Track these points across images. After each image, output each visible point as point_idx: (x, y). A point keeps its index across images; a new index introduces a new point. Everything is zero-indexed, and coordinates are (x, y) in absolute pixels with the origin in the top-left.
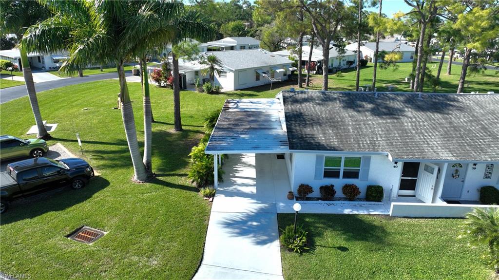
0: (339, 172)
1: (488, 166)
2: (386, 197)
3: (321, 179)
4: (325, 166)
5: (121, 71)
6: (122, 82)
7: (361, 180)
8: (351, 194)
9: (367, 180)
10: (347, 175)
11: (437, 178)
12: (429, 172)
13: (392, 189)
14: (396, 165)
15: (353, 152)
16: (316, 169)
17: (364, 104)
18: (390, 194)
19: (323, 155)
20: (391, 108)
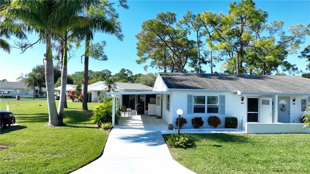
0: (204, 108)
1: (303, 102)
2: (239, 127)
3: (192, 114)
4: (194, 103)
5: (48, 37)
6: (49, 45)
7: (220, 114)
8: (215, 121)
9: (225, 114)
10: (210, 110)
11: (272, 109)
12: (266, 104)
13: (243, 120)
14: (242, 102)
15: (213, 90)
16: (188, 106)
17: (213, 77)
18: (242, 125)
19: (192, 95)
20: (230, 78)
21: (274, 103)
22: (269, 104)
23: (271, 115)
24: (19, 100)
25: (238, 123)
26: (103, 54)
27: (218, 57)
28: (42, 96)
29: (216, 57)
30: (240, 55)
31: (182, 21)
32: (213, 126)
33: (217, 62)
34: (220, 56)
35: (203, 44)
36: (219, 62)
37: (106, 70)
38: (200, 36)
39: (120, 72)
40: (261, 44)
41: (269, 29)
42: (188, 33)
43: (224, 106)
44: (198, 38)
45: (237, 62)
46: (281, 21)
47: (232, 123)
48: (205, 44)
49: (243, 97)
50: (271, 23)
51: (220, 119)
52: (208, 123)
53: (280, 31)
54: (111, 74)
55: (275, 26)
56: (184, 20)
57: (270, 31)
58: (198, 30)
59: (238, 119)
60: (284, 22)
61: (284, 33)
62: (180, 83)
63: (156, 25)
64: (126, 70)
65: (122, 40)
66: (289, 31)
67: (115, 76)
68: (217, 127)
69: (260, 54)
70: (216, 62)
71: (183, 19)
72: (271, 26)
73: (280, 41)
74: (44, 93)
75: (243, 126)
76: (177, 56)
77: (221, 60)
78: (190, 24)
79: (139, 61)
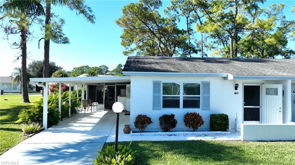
0: (179, 100)
2: (231, 129)
4: (163, 94)
7: (202, 109)
8: (194, 121)
9: (209, 110)
10: (188, 104)
11: (283, 102)
12: (272, 95)
13: (237, 118)
14: (236, 91)
15: (190, 74)
16: (154, 97)
17: (197, 60)
18: (236, 125)
19: (161, 81)
20: (220, 61)
21: (284, 93)
22: (277, 94)
23: (281, 110)
24: (3, 94)
25: (230, 123)
26: (64, 36)
27: (210, 44)
28: (31, 91)
29: (208, 45)
30: (235, 42)
31: (170, 7)
32: (191, 127)
33: (209, 50)
34: (212, 43)
35: (194, 32)
36: (210, 50)
37: (104, 65)
38: (190, 23)
39: (117, 67)
40: (260, 24)
41: (267, 13)
42: (177, 20)
43: (209, 98)
44: (188, 26)
45: (231, 49)
46: (281, 3)
47: (220, 123)
48: (196, 32)
49: (237, 84)
50: (270, 7)
51: (202, 118)
52: (183, 123)
53: (280, 15)
54: (108, 70)
55: (274, 10)
56: (172, 6)
57: (269, 15)
58: (188, 16)
59: (229, 118)
60: (285, 4)
61: (284, 17)
62: (147, 66)
63: (137, 7)
64: (122, 65)
65: (93, 22)
66: (292, 12)
67: (112, 72)
68: (197, 128)
69: (258, 39)
70: (207, 50)
71: (171, 4)
72: (270, 10)
73: (280, 27)
74: (34, 88)
75: (238, 126)
76: (164, 44)
77: (213, 48)
78: (178, 9)
79: (126, 52)
